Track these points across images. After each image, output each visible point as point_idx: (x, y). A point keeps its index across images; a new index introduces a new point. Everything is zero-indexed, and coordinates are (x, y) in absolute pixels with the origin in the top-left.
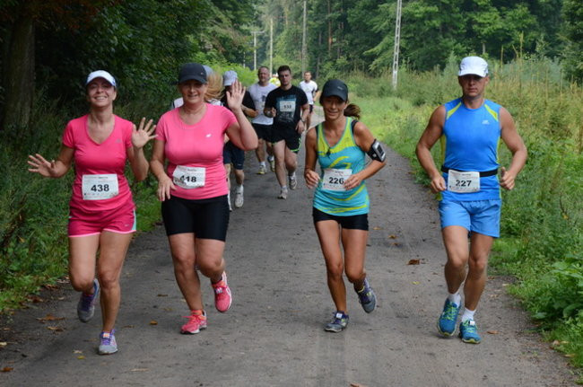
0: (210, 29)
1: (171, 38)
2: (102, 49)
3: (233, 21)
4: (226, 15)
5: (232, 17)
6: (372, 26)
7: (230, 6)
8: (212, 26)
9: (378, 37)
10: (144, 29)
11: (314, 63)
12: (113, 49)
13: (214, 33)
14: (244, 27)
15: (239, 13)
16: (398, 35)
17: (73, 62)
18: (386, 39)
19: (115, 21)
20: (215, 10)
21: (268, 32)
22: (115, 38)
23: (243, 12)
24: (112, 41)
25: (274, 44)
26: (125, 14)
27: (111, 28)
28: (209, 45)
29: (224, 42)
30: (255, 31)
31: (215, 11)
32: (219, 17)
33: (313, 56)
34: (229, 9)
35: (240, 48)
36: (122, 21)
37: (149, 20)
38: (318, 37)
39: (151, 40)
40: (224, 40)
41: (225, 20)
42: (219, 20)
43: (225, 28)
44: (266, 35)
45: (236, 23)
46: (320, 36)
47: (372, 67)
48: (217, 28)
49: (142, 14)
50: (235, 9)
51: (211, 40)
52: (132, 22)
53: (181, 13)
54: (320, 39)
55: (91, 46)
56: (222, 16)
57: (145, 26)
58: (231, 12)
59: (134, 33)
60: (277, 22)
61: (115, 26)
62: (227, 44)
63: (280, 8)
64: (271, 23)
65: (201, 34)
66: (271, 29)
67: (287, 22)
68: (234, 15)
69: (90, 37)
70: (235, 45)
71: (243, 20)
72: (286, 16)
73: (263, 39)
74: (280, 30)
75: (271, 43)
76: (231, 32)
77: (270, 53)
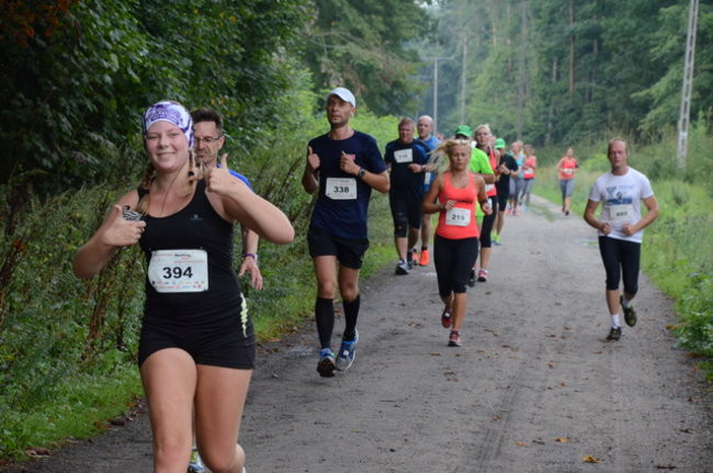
0: (340, 50)
1: (230, 61)
2: (85, 78)
3: (385, 36)
4: (370, 23)
5: (382, 27)
6: (647, 48)
7: (380, 7)
8: (343, 43)
9: (660, 69)
10: (176, 43)
11: (542, 117)
12: (108, 79)
13: (348, 57)
14: (408, 46)
15: (395, 20)
16: (689, 65)
17: (29, 102)
18: (672, 73)
19: (115, 26)
20: (352, 14)
21: (460, 58)
22: (114, 57)
23: (404, 18)
24: (106, 64)
25: (470, 80)
26: (139, 13)
27: (108, 38)
29: (366, 73)
30: (432, 55)
31: (351, 17)
32: (359, 27)
33: (542, 103)
34: (377, 13)
35: (396, 85)
36: (130, 25)
37: (187, 25)
38: (551, 67)
39: (188, 62)
41: (368, 32)
42: (358, 34)
43: (368, 48)
44: (457, 63)
45: (392, 39)
46: (555, 68)
47: (645, 126)
48: (354, 48)
49: (174, 13)
50: (389, 12)
51: (342, 71)
52: (152, 28)
54: (554, 73)
55: (66, 70)
56: (363, 26)
57: (176, 37)
58: (380, 18)
59: (153, 50)
60: (477, 40)
61: (115, 34)
62: (370, 77)
63: (483, 14)
64: (465, 41)
65: (324, 59)
66: (465, 52)
67: (495, 40)
68: (386, 23)
69: (65, 55)
70: (386, 80)
71: (405, 33)
72: (494, 30)
73: (451, 72)
74: (483, 55)
75: (463, 79)
76: (379, 56)
77: (462, 97)
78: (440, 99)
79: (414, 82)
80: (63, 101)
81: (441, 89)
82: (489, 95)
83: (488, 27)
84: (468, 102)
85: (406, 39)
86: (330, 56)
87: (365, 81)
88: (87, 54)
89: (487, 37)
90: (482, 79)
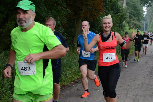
0: (132, 22)
2: (99, 25)
3: (138, 20)
4: (136, 18)
5: (137, 19)
7: (137, 16)
8: (132, 21)
13: (133, 23)
15: (139, 18)
17: (92, 29)
20: (133, 17)
21: (148, 23)
25: (149, 25)
30: (144, 22)
32: (134, 19)
34: (137, 17)
35: (139, 26)
40: (135, 24)
42: (134, 20)
43: (136, 21)
45: (139, 20)
48: (134, 21)
50: (138, 17)
51: (132, 24)
55: (97, 25)
56: (135, 18)
60: (150, 20)
62: (136, 25)
64: (148, 20)
65: (130, 23)
66: (148, 22)
67: (152, 20)
68: (138, 18)
69: (97, 23)
70: (138, 26)
71: (141, 19)
72: (152, 19)
73: (146, 24)
74: (151, 22)
75: (148, 25)
76: (137, 22)
77: (148, 28)
78: (145, 28)
79: (142, 26)
80: (97, 29)
81: (145, 27)
82: (152, 27)
83: (151, 18)
84: (149, 28)
85: (141, 20)
86: (131, 23)
87: (135, 26)
88: (100, 22)
89: (151, 20)
90: (151, 25)
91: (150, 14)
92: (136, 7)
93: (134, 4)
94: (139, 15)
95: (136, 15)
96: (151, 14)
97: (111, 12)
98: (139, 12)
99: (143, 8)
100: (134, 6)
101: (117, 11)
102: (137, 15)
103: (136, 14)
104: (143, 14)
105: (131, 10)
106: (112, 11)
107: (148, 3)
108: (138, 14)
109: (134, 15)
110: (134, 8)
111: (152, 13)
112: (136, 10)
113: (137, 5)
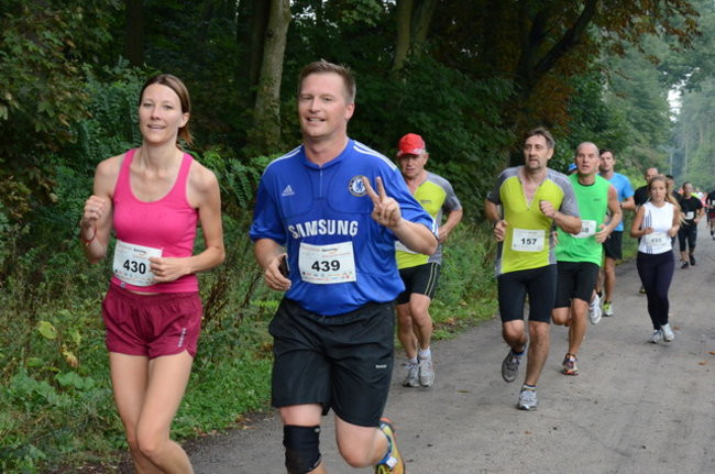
0: (630, 149)
3: (651, 142)
4: (644, 136)
5: (650, 138)
7: (649, 129)
8: (632, 146)
13: (633, 152)
14: (661, 147)
15: (656, 134)
21: (684, 149)
23: (660, 133)
25: (689, 161)
26: (570, 142)
28: (629, 163)
30: (671, 151)
31: (635, 133)
34: (647, 131)
36: (567, 146)
41: (643, 140)
42: (638, 141)
43: (643, 147)
44: (682, 152)
45: (653, 143)
48: (636, 148)
50: (653, 131)
51: (631, 158)
53: (610, 140)
56: (640, 137)
58: (648, 134)
60: (692, 141)
61: (563, 151)
62: (645, 161)
63: (695, 128)
64: (686, 141)
66: (686, 146)
67: (702, 140)
71: (660, 141)
72: (701, 136)
73: (679, 157)
74: (695, 148)
75: (686, 158)
76: (648, 151)
77: (685, 169)
82: (699, 169)
83: (698, 134)
84: (688, 171)
85: (660, 144)
87: (641, 163)
89: (698, 140)
90: (695, 160)
91: (693, 118)
92: (645, 95)
93: (636, 83)
94: (656, 123)
95: (643, 123)
96: (698, 118)
97: (583, 125)
98: (656, 115)
99: (666, 95)
100: (636, 92)
101: (599, 121)
102: (648, 125)
103: (644, 120)
104: (669, 120)
105: (627, 105)
106: (584, 121)
107: (685, 78)
108: (652, 120)
109: (638, 126)
110: (636, 100)
111: (700, 112)
112: (643, 107)
113: (646, 89)
